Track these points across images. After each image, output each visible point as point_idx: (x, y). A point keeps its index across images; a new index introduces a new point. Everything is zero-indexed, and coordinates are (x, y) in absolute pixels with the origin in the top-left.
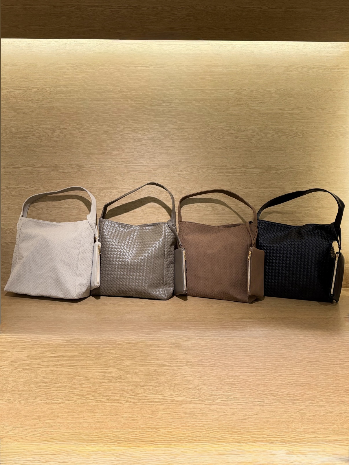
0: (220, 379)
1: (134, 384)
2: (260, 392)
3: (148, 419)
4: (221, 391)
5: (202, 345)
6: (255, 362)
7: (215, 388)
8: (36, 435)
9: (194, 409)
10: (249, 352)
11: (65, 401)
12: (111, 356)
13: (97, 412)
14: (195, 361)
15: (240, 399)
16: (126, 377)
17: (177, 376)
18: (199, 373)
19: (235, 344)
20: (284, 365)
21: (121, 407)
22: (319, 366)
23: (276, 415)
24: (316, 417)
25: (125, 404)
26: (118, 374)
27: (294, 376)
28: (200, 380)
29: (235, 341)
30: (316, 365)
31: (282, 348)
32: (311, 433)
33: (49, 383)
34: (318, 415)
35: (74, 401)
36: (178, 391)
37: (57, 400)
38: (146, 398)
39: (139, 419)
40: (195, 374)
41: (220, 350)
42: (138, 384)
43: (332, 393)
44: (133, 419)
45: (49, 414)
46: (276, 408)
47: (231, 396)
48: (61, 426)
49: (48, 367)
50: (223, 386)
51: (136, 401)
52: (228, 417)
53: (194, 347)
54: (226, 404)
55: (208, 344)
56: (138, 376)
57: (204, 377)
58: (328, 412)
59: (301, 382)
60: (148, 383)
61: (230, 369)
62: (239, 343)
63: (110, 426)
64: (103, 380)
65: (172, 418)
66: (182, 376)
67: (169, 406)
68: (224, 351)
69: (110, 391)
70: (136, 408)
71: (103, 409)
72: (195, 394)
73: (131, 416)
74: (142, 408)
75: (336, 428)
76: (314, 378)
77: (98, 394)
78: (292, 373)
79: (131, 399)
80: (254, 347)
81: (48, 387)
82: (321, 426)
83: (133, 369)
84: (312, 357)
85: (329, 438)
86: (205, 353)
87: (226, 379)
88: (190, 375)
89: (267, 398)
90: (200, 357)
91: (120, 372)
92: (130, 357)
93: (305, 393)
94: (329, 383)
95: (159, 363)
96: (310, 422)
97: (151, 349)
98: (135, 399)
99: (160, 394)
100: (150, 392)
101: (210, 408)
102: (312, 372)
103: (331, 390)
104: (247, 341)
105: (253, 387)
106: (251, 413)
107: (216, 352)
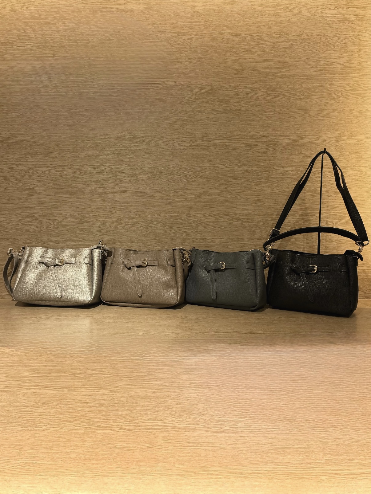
0: (229, 402)
1: (129, 408)
2: (275, 418)
3: (145, 448)
4: (230, 417)
5: (207, 363)
6: (269, 383)
7: (223, 413)
8: (16, 468)
9: (198, 437)
10: (262, 371)
11: (49, 428)
12: (102, 376)
13: (86, 441)
14: (199, 381)
15: (251, 426)
16: (120, 400)
17: (178, 399)
18: (204, 395)
19: (246, 363)
20: (303, 386)
21: (114, 434)
22: (343, 388)
23: (293, 444)
24: (339, 447)
25: (119, 431)
26: (111, 396)
27: (314, 399)
28: (205, 404)
29: (246, 359)
30: (339, 386)
31: (300, 367)
32: (334, 465)
33: (31, 407)
34: (342, 444)
35: (60, 428)
36: (179, 416)
37: (41, 427)
38: (143, 425)
39: (135, 449)
40: (200, 397)
41: (228, 369)
42: (134, 408)
43: (358, 418)
44: (127, 449)
45: (31, 443)
46: (294, 436)
47: (241, 422)
48: (45, 457)
49: (30, 389)
50: (233, 410)
51: (131, 428)
52: (238, 446)
53: (198, 365)
54: (235, 432)
55: (215, 363)
56: (134, 399)
57: (210, 400)
58: (353, 440)
59: (323, 406)
60: (145, 407)
61: (241, 391)
62: (250, 361)
63: (101, 457)
64: (93, 404)
65: (173, 448)
66: (185, 399)
67: (170, 433)
68: (233, 370)
69: (102, 417)
70: (132, 436)
71: (94, 437)
72: (200, 420)
73: (125, 445)
74: (139, 436)
75: (363, 459)
76: (337, 401)
77: (88, 419)
78: (312, 396)
79: (125, 425)
80: (267, 365)
81: (30, 411)
82: (346, 457)
83: (128, 391)
84: (335, 377)
85: (355, 471)
86: (212, 372)
87: (236, 402)
88: (194, 398)
89: (282, 424)
90: (205, 377)
91: (113, 395)
92: (124, 377)
93: (327, 419)
94: (354, 407)
95: (158, 384)
96: (332, 452)
97: (149, 368)
98: (130, 426)
99: (159, 419)
100: (147, 417)
101: (217, 436)
102: (335, 394)
103: (357, 416)
104: (259, 359)
105: (267, 412)
106: (264, 441)
107: (225, 371)
